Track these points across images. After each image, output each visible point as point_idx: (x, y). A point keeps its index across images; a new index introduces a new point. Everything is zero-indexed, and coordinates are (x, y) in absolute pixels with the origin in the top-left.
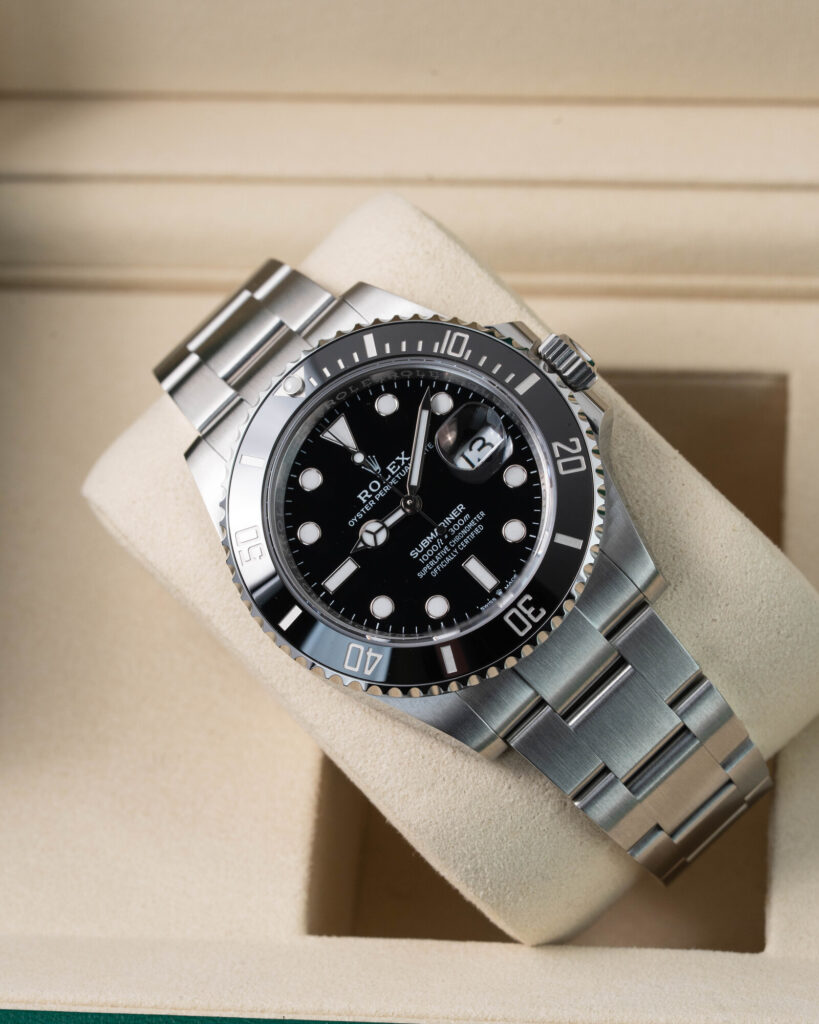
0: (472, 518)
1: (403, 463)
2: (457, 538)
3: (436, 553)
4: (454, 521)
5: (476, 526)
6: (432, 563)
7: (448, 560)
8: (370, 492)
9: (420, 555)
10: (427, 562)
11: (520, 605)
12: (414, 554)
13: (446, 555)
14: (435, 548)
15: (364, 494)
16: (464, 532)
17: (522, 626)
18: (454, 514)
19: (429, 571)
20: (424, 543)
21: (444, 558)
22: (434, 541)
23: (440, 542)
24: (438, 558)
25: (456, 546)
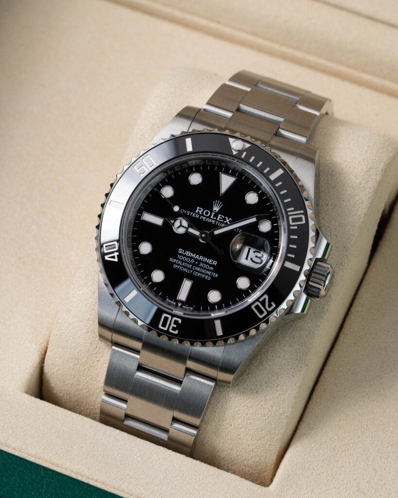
0: (212, 271)
1: (225, 222)
2: (198, 269)
3: (186, 262)
4: (206, 263)
5: (209, 276)
6: (180, 262)
7: (185, 270)
8: (202, 212)
9: (181, 254)
10: (179, 260)
11: (175, 318)
12: (181, 251)
13: (187, 268)
14: (188, 260)
15: (200, 210)
16: (203, 271)
17: (164, 325)
18: (210, 261)
19: (175, 263)
20: (188, 253)
21: (185, 267)
22: (191, 258)
23: (193, 261)
24: (183, 264)
25: (194, 270)
